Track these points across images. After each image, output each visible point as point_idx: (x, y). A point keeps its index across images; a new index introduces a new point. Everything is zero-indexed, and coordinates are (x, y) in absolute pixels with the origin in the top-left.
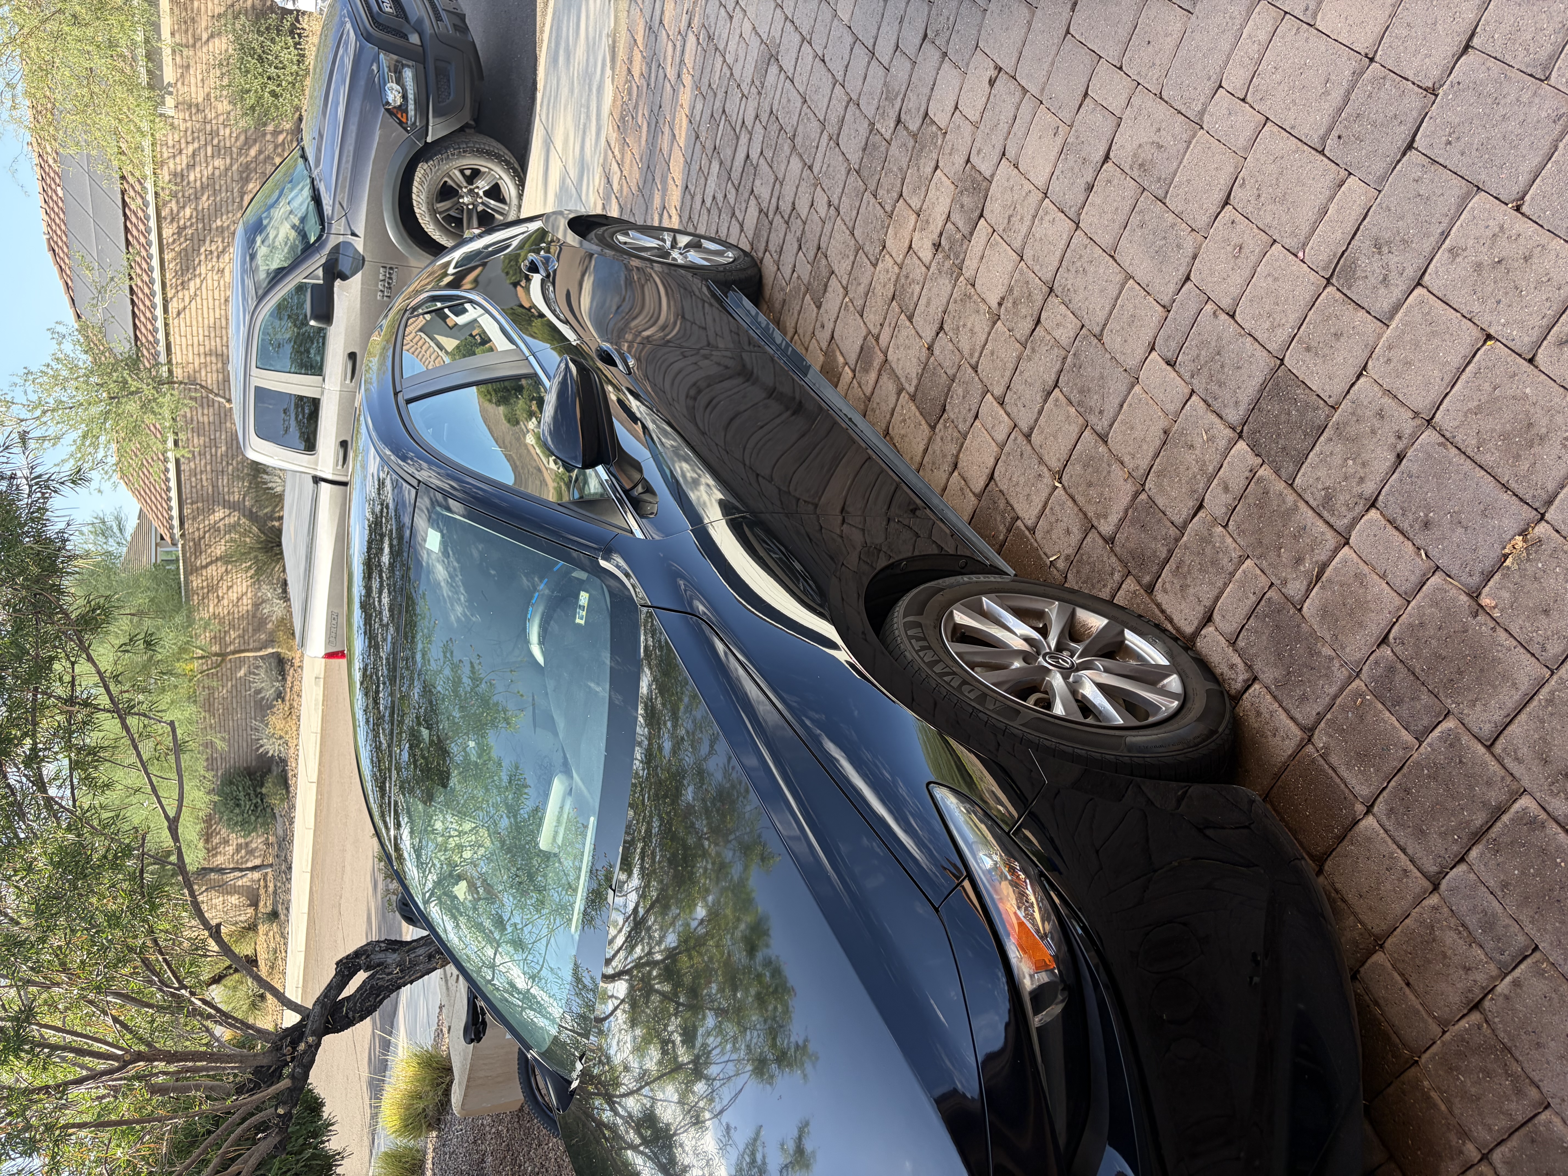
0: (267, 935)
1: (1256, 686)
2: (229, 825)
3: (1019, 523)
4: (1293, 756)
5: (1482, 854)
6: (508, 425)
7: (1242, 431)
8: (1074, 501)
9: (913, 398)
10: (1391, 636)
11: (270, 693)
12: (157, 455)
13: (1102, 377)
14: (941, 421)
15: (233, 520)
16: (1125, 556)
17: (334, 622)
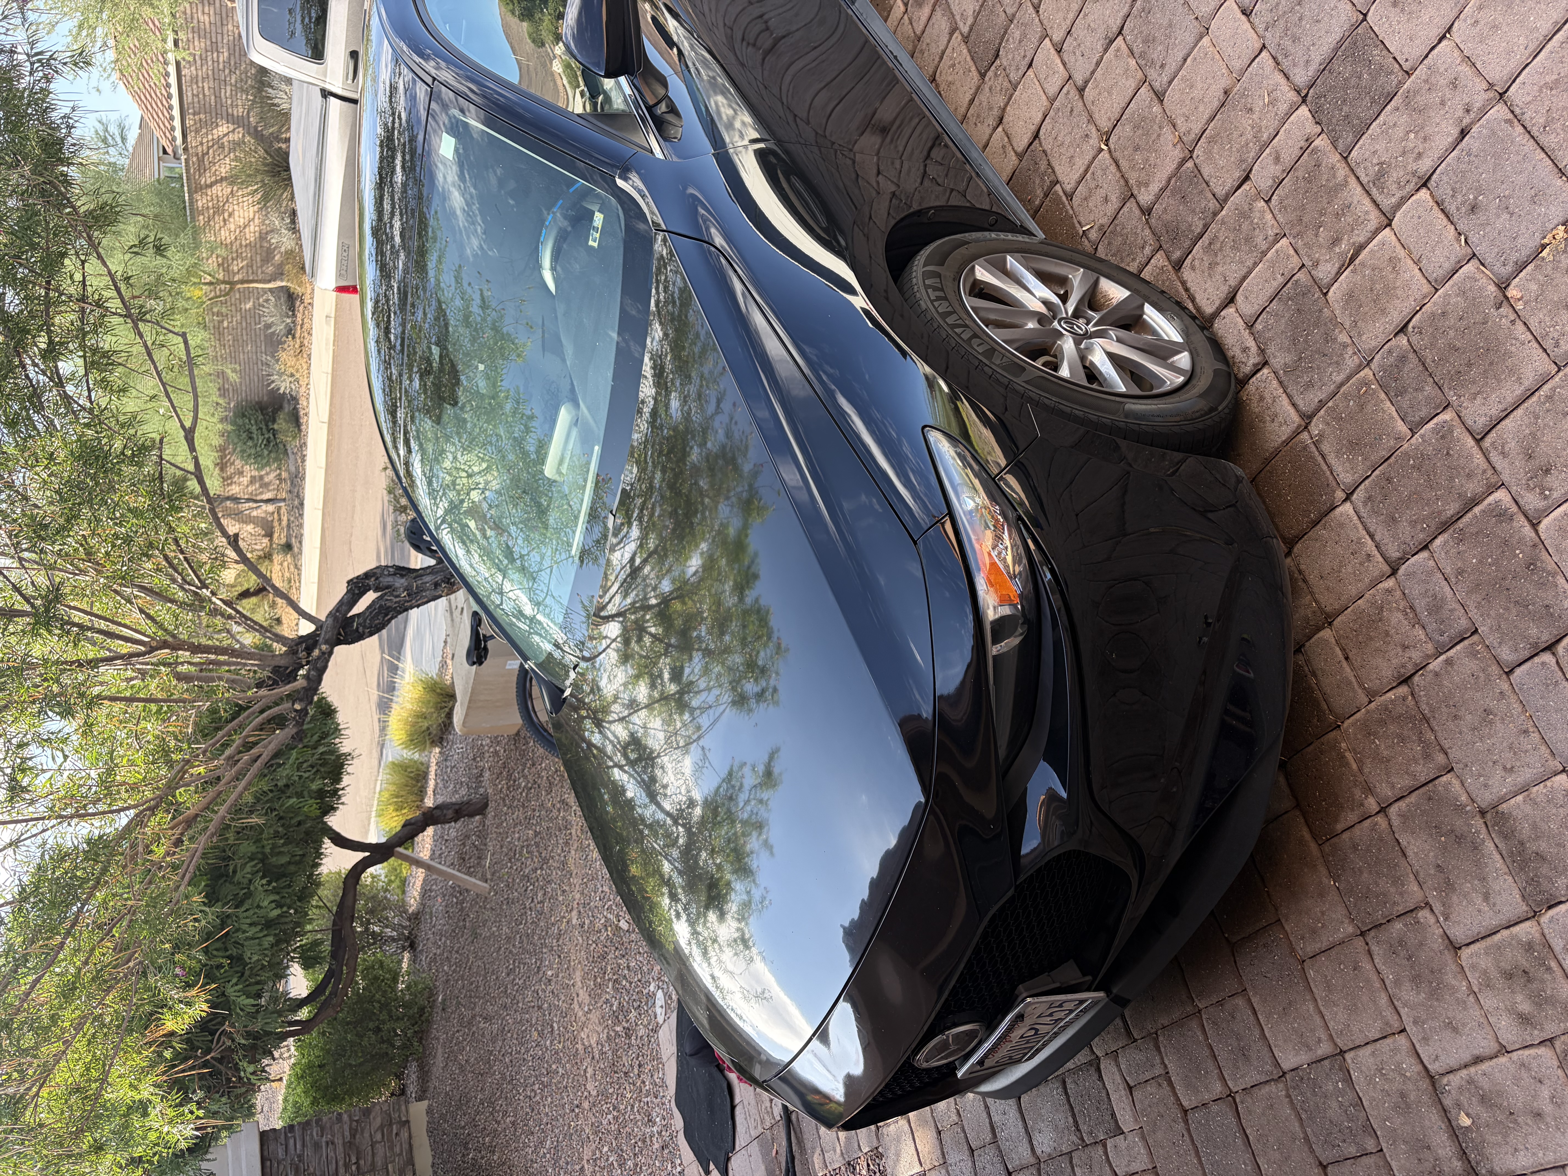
0: (281, 564)
1: (1265, 371)
2: (242, 457)
3: (1058, 188)
4: (1286, 443)
5: (1446, 542)
6: (532, 45)
7: (1306, 95)
8: (1118, 166)
9: (966, 39)
10: (1411, 325)
11: (280, 328)
12: (156, 56)
13: (1170, 26)
14: (993, 68)
15: (237, 136)
16: (1160, 229)
17: (345, 254)
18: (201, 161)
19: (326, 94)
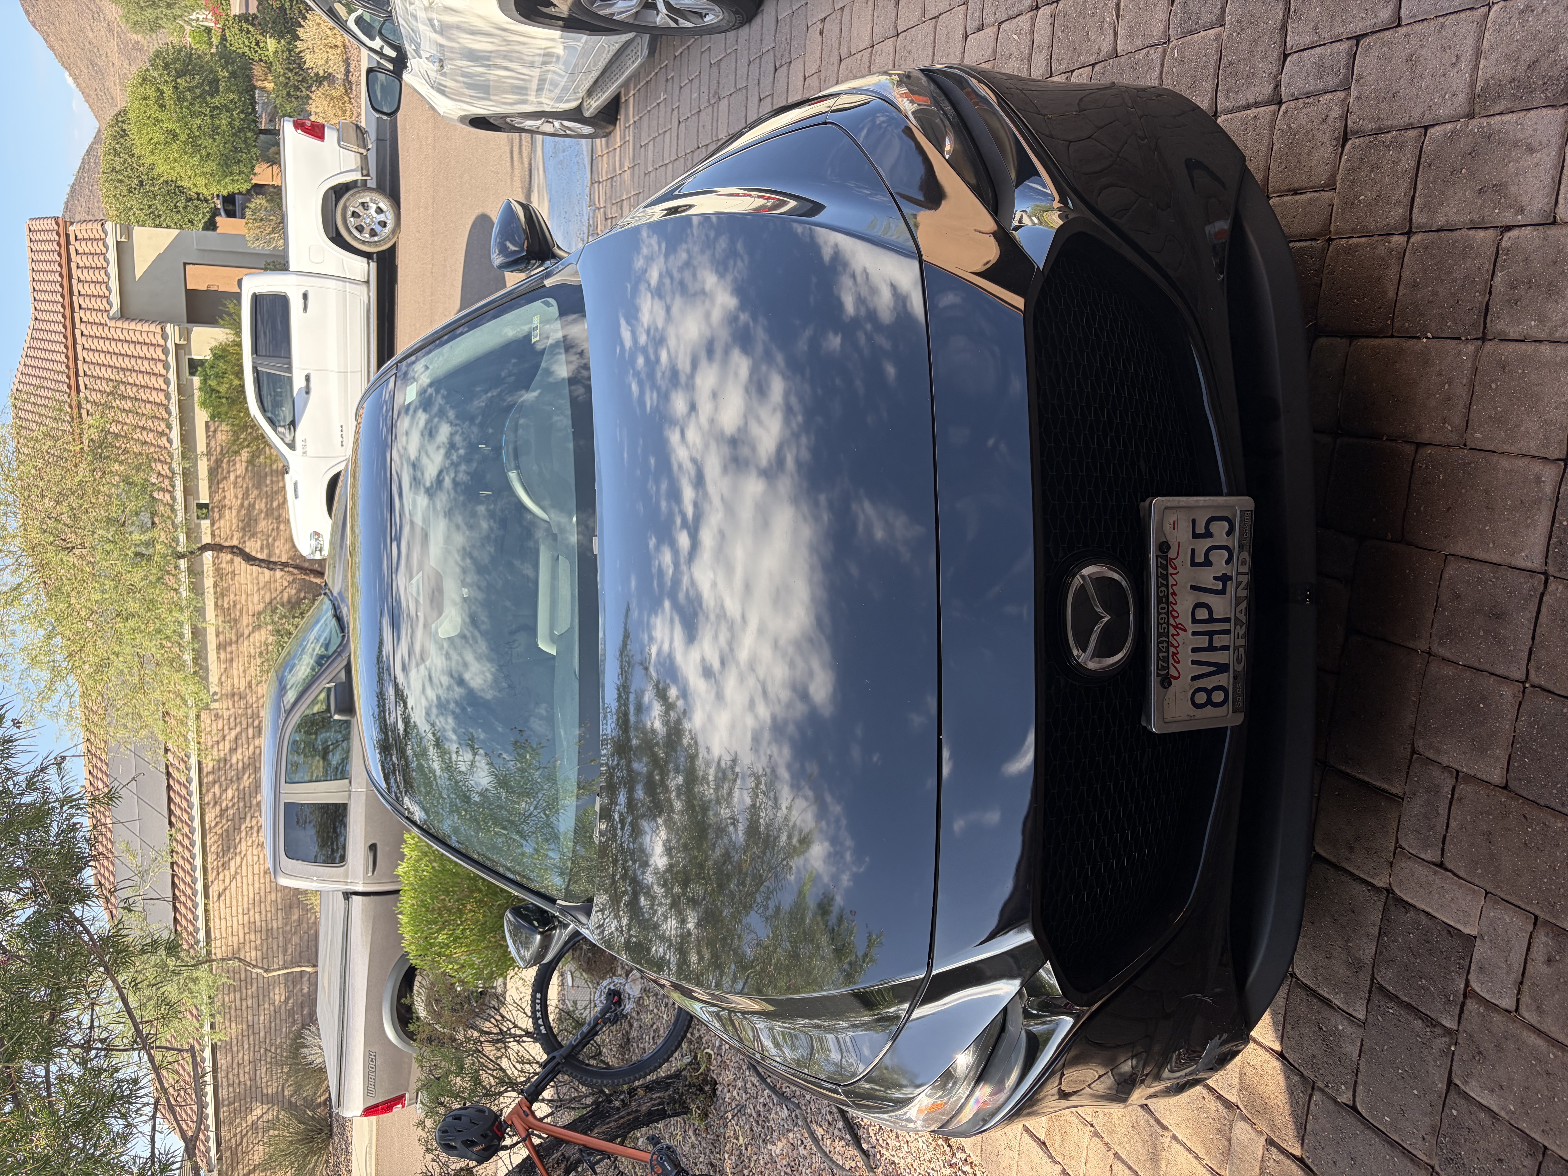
5: (1294, 31)
15: (271, 1115)
17: (372, 1064)
18: (234, 1154)
19: (347, 895)
